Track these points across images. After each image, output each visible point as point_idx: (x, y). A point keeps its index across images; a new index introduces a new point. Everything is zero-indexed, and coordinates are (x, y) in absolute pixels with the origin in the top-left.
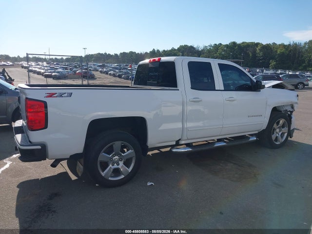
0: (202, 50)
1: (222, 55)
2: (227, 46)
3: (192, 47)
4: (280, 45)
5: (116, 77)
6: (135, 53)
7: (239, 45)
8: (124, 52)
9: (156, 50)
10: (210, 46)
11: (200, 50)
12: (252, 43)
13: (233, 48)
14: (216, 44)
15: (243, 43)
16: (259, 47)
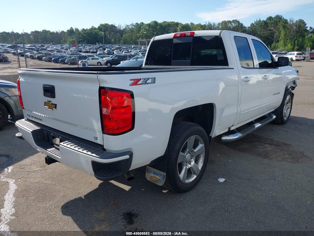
0: (124, 30)
1: (145, 34)
2: (149, 25)
3: (113, 26)
4: (197, 25)
5: (35, 59)
6: (49, 31)
7: (161, 25)
8: (36, 31)
9: (74, 29)
10: (132, 25)
11: (122, 29)
12: (172, 22)
13: (155, 28)
14: (137, 24)
15: (164, 22)
16: (180, 27)
